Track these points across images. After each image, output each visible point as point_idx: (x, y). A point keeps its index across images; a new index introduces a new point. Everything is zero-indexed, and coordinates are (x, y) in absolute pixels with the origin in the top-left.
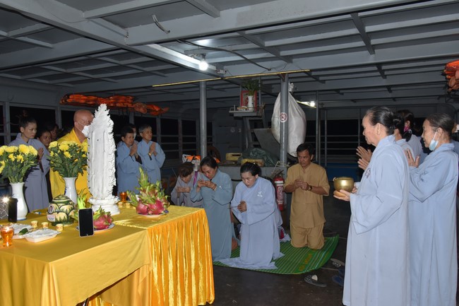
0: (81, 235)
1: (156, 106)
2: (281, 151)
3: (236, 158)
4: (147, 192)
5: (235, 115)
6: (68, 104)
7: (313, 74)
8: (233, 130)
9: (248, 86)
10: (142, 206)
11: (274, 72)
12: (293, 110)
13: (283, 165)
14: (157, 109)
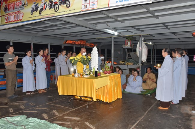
0: (95, 76)
3: (124, 63)
5: (124, 48)
6: (66, 44)
8: (119, 53)
9: (128, 38)
11: (137, 35)
12: (144, 47)
13: (140, 65)
14: (93, 45)
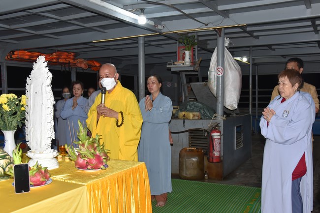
0: (17, 191)
1: (96, 61)
2: (217, 104)
4: (86, 146)
5: (173, 70)
6: (13, 60)
7: (249, 29)
8: (169, 85)
9: (185, 41)
10: (81, 161)
11: (211, 27)
12: (229, 65)
13: (220, 118)
14: (98, 65)
